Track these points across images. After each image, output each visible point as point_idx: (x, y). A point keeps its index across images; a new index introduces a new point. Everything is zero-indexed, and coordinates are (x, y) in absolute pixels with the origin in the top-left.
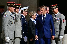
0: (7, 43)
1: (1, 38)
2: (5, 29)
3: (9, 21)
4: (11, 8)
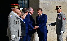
0: (13, 40)
1: (7, 36)
4: (15, 9)
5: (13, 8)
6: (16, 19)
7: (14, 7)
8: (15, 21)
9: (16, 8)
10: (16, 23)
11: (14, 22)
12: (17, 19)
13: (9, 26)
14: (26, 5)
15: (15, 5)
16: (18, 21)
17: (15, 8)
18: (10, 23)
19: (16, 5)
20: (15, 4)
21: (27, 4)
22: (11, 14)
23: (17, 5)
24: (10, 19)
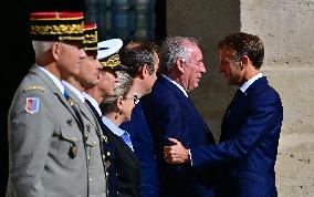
2: (32, 193)
3: (55, 135)
4: (63, 51)
5: (46, 45)
6: (69, 122)
7: (55, 38)
8: (61, 138)
9: (67, 42)
10: (72, 155)
11: (53, 145)
12: (75, 125)
13: (15, 180)
14: (141, 17)
15: (58, 23)
16: (85, 139)
17: (60, 44)
18: (26, 157)
19: (66, 23)
20: (57, 16)
21: (148, 13)
22: (28, 84)
23: (71, 23)
24: (23, 125)
